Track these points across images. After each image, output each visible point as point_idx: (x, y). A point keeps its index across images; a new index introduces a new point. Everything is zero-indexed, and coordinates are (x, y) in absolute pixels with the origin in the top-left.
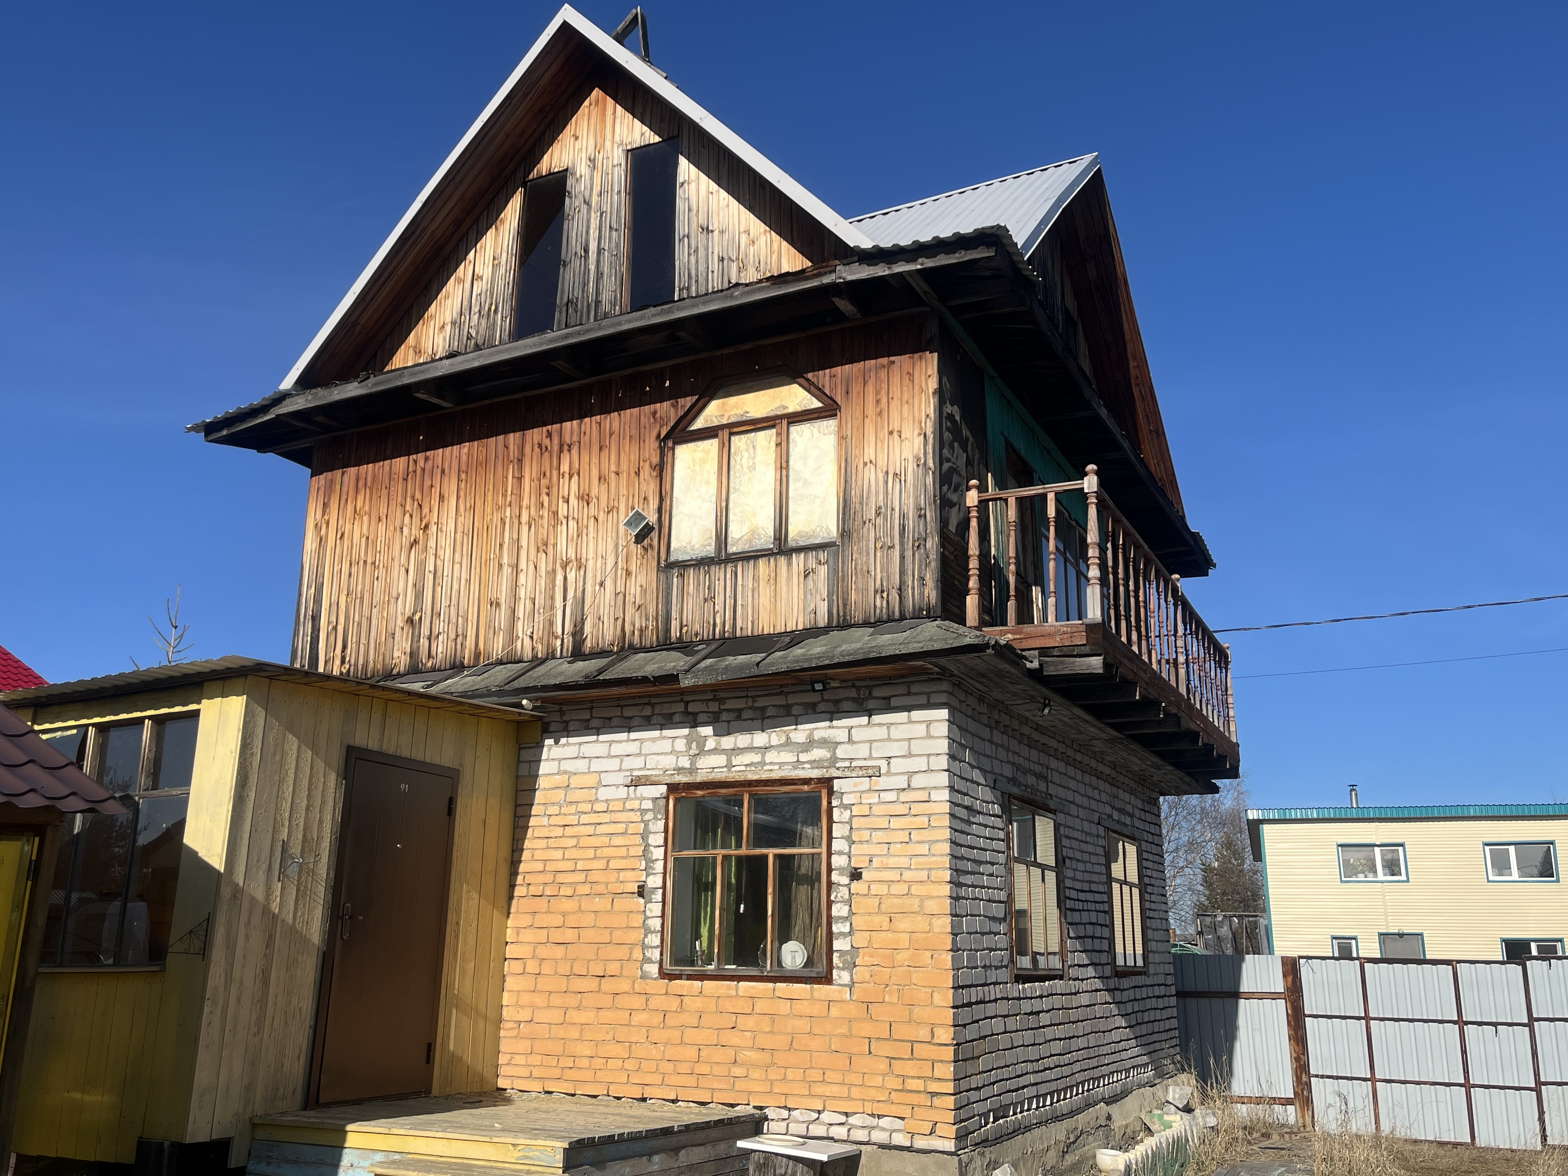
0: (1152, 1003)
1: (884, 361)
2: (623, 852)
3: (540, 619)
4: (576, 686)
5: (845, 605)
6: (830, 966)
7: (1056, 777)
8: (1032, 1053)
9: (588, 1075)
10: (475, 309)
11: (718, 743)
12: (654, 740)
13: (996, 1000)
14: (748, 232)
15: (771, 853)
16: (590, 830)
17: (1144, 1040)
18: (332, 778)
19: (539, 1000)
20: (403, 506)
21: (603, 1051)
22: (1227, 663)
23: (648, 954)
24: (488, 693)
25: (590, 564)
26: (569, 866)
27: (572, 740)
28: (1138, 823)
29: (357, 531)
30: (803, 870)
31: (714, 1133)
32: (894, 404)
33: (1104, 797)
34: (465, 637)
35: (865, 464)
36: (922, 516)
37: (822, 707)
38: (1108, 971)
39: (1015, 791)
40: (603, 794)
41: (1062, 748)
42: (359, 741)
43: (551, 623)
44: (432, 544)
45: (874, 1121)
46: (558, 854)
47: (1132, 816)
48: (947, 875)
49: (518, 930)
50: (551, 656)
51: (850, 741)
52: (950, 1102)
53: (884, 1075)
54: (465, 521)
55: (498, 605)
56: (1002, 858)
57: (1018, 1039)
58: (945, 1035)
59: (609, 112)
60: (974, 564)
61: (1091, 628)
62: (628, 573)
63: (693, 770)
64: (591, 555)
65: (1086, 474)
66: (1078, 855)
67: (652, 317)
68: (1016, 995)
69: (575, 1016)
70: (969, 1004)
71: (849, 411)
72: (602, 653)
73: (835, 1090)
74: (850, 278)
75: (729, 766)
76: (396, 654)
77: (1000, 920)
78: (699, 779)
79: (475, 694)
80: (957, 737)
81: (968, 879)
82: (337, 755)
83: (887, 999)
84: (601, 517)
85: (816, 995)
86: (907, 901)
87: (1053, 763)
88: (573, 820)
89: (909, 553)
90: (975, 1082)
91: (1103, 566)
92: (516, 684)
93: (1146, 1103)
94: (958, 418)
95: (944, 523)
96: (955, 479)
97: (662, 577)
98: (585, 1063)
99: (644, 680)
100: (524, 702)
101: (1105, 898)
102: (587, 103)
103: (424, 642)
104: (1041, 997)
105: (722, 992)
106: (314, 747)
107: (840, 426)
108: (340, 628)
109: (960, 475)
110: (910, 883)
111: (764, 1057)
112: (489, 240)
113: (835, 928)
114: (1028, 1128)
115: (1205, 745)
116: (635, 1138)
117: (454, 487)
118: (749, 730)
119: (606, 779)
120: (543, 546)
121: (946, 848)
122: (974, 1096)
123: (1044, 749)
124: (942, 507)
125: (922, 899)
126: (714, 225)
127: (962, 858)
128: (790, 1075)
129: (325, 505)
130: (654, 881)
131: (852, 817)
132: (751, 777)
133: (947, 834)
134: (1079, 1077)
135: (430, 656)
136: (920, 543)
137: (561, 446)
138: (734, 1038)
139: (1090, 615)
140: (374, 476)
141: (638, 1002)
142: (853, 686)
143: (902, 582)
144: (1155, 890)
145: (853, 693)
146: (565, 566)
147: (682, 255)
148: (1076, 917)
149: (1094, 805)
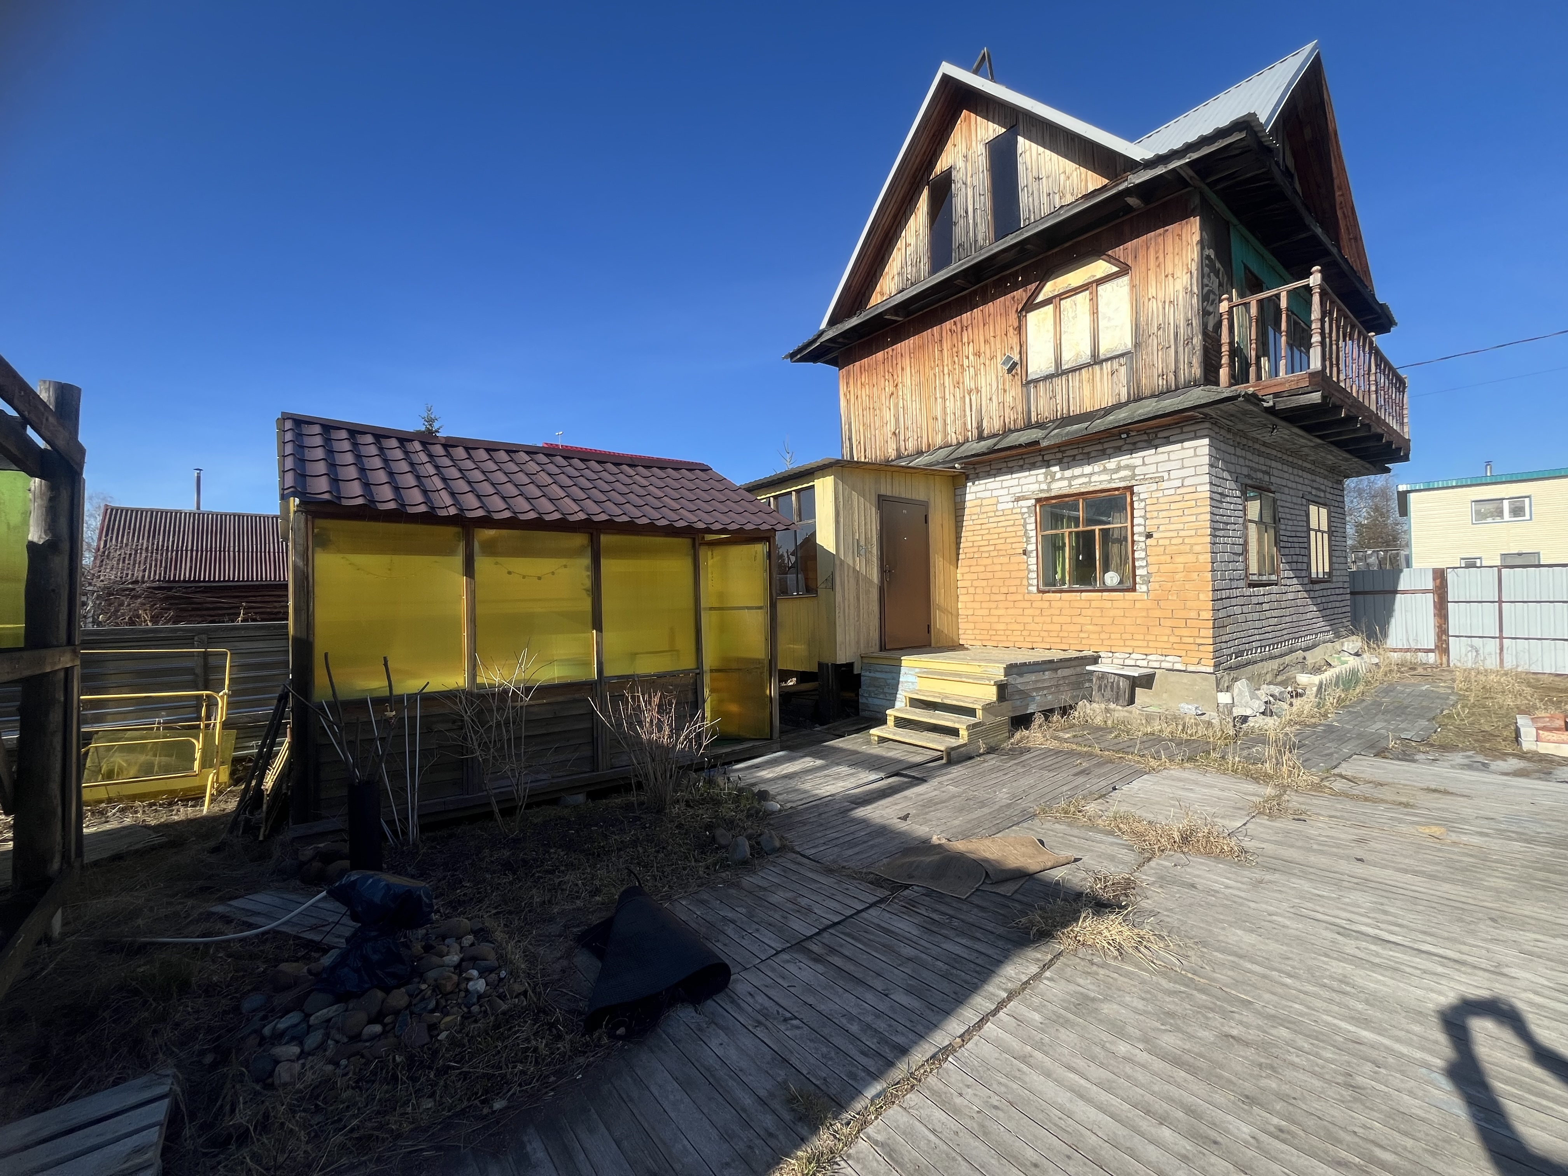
0: (1335, 598)
1: (1161, 230)
2: (1013, 534)
3: (959, 423)
4: (984, 454)
5: (1138, 387)
6: (1135, 583)
7: (1275, 472)
8: (1258, 624)
9: (1005, 638)
10: (909, 263)
11: (1063, 475)
12: (1025, 477)
13: (1237, 597)
14: (1064, 172)
15: (1097, 528)
16: (995, 525)
17: (1328, 618)
18: (874, 509)
19: (977, 605)
20: (884, 377)
21: (1011, 627)
22: (1405, 387)
23: (1031, 582)
24: (938, 463)
25: (983, 390)
26: (986, 543)
27: (981, 482)
28: (1328, 496)
29: (864, 393)
30: (1115, 536)
31: (1073, 663)
32: (1169, 257)
33: (1306, 482)
34: (922, 437)
35: (1149, 299)
36: (1189, 324)
37: (1125, 448)
38: (1306, 580)
39: (1250, 482)
40: (1000, 507)
41: (1279, 455)
42: (883, 492)
43: (965, 424)
44: (900, 393)
45: (1163, 658)
46: (980, 538)
47: (1325, 492)
48: (1209, 531)
49: (963, 574)
50: (967, 441)
51: (1144, 464)
52: (1211, 648)
53: (1169, 636)
54: (916, 378)
55: (937, 419)
56: (1241, 520)
57: (1250, 617)
58: (1208, 615)
59: (973, 123)
60: (1225, 348)
61: (1312, 375)
62: (1005, 391)
63: (1049, 490)
64: (983, 384)
65: (1311, 274)
66: (1289, 516)
67: (1011, 240)
68: (1248, 594)
69: (993, 612)
70: (1222, 599)
71: (1137, 270)
72: (994, 436)
73: (1140, 643)
74: (1137, 182)
75: (1070, 486)
76: (890, 451)
77: (1239, 555)
78: (1053, 495)
79: (931, 464)
80: (1214, 454)
81: (1221, 533)
82: (874, 499)
83: (1170, 598)
84: (987, 363)
85: (1126, 598)
86: (1182, 547)
87: (1274, 464)
88: (986, 521)
89: (1181, 349)
90: (1224, 639)
91: (1322, 334)
92: (952, 457)
93: (1328, 651)
94: (1213, 257)
95: (1205, 326)
96: (1212, 297)
97: (1025, 389)
98: (1002, 633)
99: (1020, 446)
100: (956, 465)
101: (1305, 540)
102: (959, 122)
103: (902, 443)
104: (1264, 595)
105: (1073, 598)
106: (864, 497)
107: (1131, 280)
108: (862, 442)
109: (1214, 294)
110: (1184, 537)
111: (1098, 628)
112: (912, 222)
113: (1137, 564)
114: (1255, 662)
115: (1387, 442)
116: (1036, 664)
117: (908, 362)
118: (1081, 465)
119: (1001, 499)
120: (957, 384)
121: (1208, 516)
122: (1224, 645)
123: (1268, 456)
124: (1203, 315)
125: (1192, 545)
126: (1043, 174)
127: (1217, 522)
128: (1113, 636)
129: (847, 383)
130: (1031, 548)
131: (1146, 505)
132: (1083, 490)
133: (1208, 509)
134: (1286, 637)
135: (906, 449)
136: (1188, 341)
137: (962, 328)
138: (1080, 620)
139: (1312, 366)
140: (868, 364)
141: (1028, 604)
142: (1145, 433)
143: (1177, 367)
144: (1339, 534)
145: (1145, 437)
146: (969, 393)
147: (1024, 198)
148: (1287, 551)
149: (1299, 487)
